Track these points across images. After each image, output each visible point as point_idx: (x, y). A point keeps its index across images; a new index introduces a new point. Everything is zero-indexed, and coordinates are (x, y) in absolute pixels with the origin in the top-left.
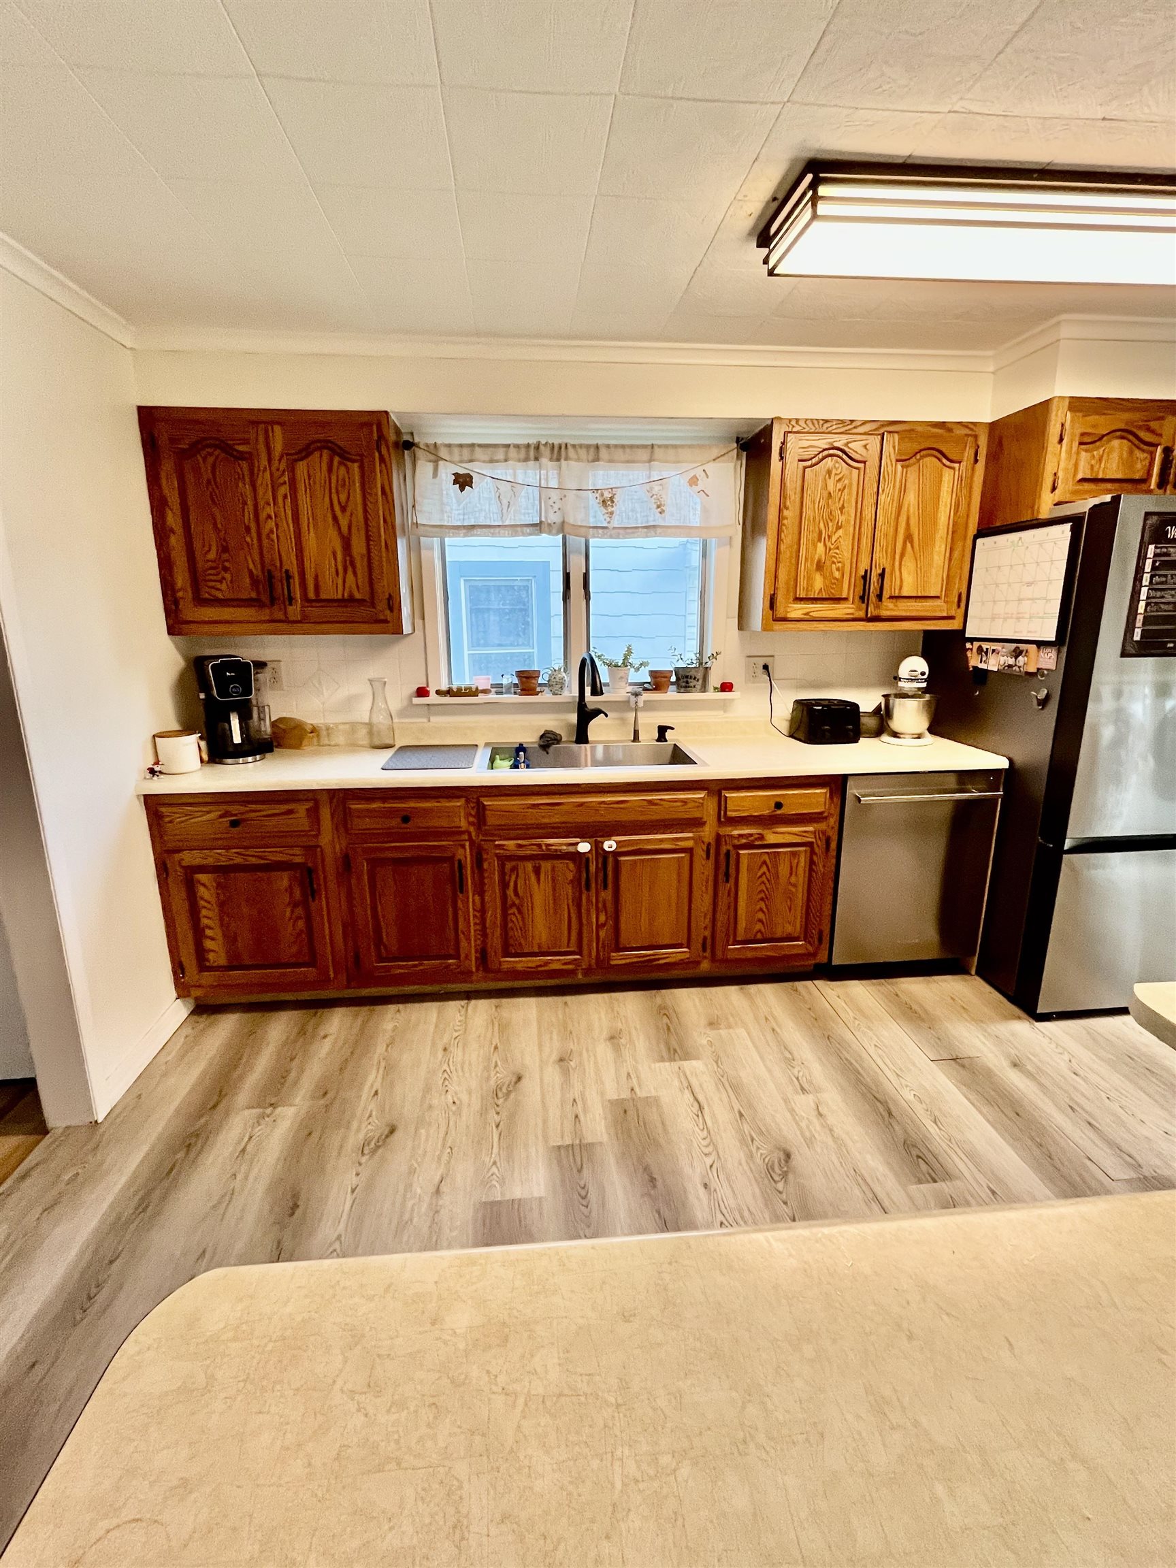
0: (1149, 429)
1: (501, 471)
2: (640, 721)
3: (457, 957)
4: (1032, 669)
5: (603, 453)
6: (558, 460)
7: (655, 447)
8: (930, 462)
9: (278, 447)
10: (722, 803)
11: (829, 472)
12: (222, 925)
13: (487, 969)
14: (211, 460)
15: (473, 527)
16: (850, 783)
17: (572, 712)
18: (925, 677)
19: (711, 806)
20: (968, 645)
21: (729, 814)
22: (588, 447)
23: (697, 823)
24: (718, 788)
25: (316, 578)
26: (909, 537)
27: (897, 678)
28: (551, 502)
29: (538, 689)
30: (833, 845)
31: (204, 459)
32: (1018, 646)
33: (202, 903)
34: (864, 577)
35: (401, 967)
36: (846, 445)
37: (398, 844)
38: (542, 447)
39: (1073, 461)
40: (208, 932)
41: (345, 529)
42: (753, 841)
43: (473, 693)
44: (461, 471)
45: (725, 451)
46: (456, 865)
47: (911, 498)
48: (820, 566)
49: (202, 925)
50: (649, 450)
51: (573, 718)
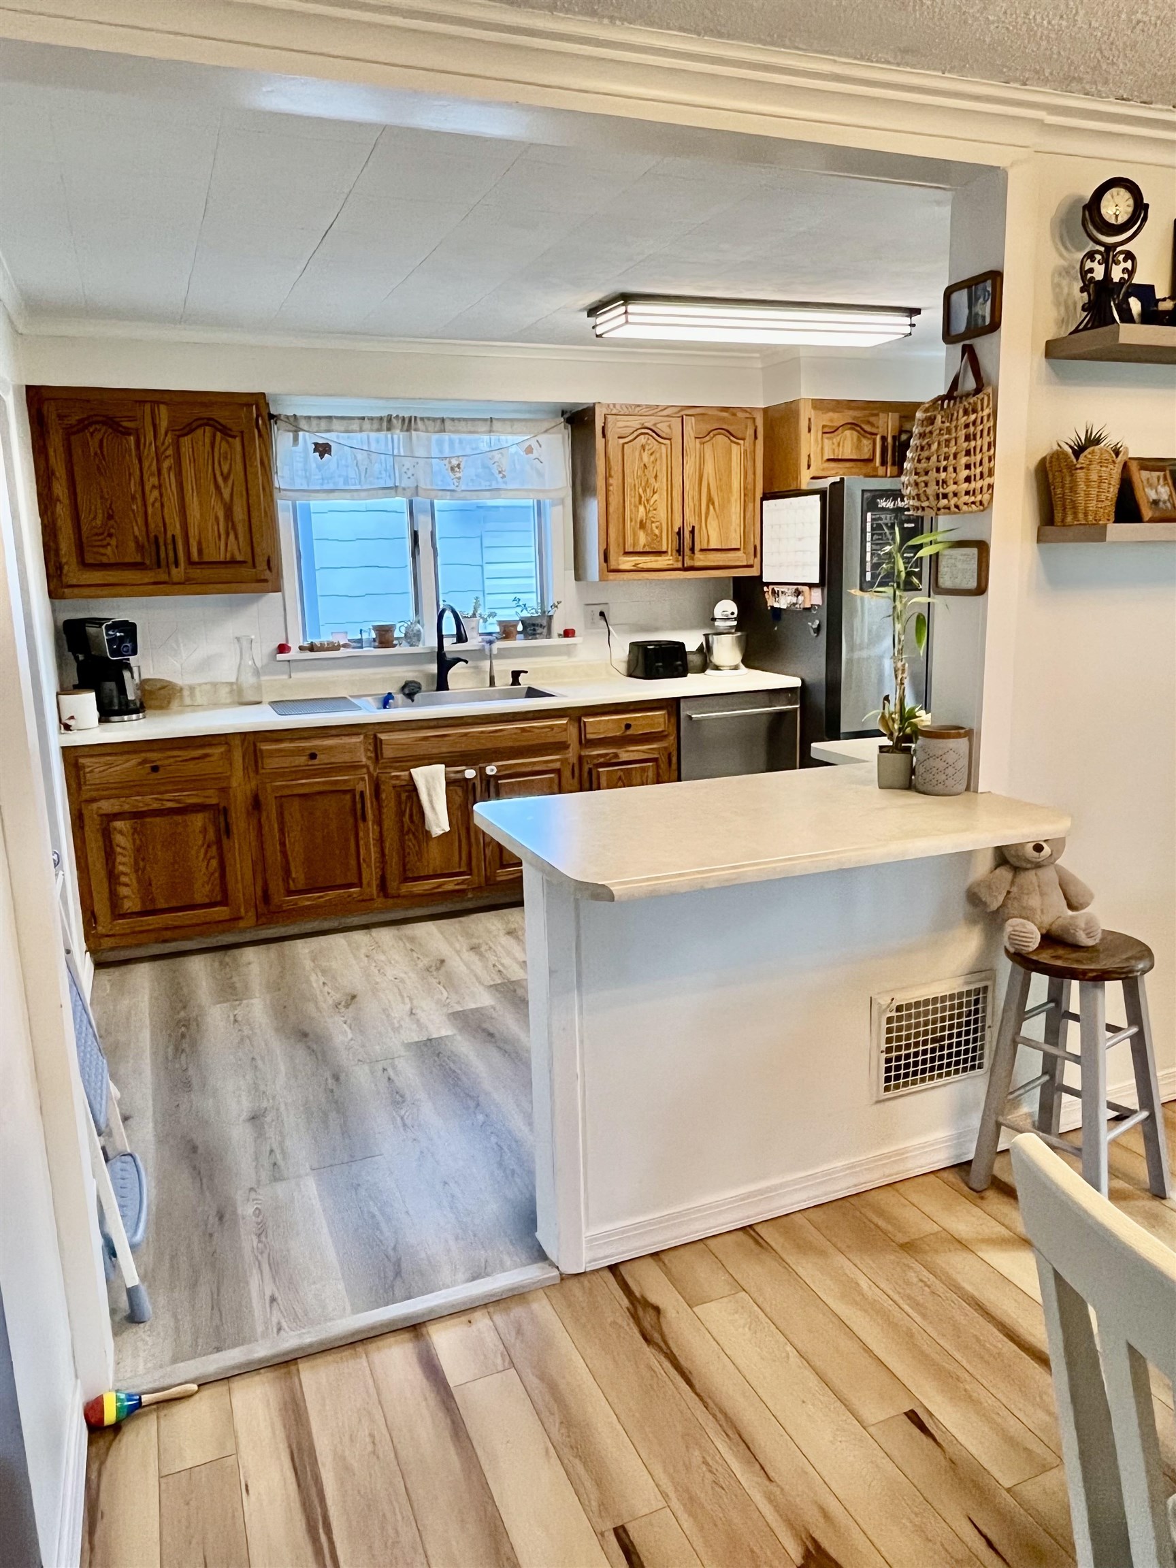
0: (869, 423)
1: (357, 439)
2: (495, 668)
3: (360, 885)
4: (809, 606)
5: (448, 424)
6: (408, 430)
7: (494, 421)
8: (721, 440)
9: (164, 424)
10: (581, 728)
11: (643, 447)
12: (136, 871)
13: (386, 896)
14: (98, 436)
15: (332, 491)
16: (682, 704)
17: (431, 662)
18: (735, 616)
19: (573, 731)
20: (765, 589)
21: (589, 736)
22: (434, 420)
23: (561, 746)
24: (578, 714)
25: (199, 543)
26: (710, 501)
27: (714, 619)
28: (404, 469)
29: (395, 642)
30: (674, 759)
31: (92, 434)
32: (798, 588)
33: (118, 850)
34: (678, 533)
35: (306, 900)
36: (655, 425)
37: (303, 781)
38: (394, 421)
39: (820, 446)
40: (124, 879)
41: (226, 495)
42: (610, 759)
43: (334, 647)
44: (321, 441)
45: (553, 424)
46: (358, 797)
47: (709, 468)
48: (642, 525)
49: (116, 872)
50: (489, 423)
51: (433, 668)
